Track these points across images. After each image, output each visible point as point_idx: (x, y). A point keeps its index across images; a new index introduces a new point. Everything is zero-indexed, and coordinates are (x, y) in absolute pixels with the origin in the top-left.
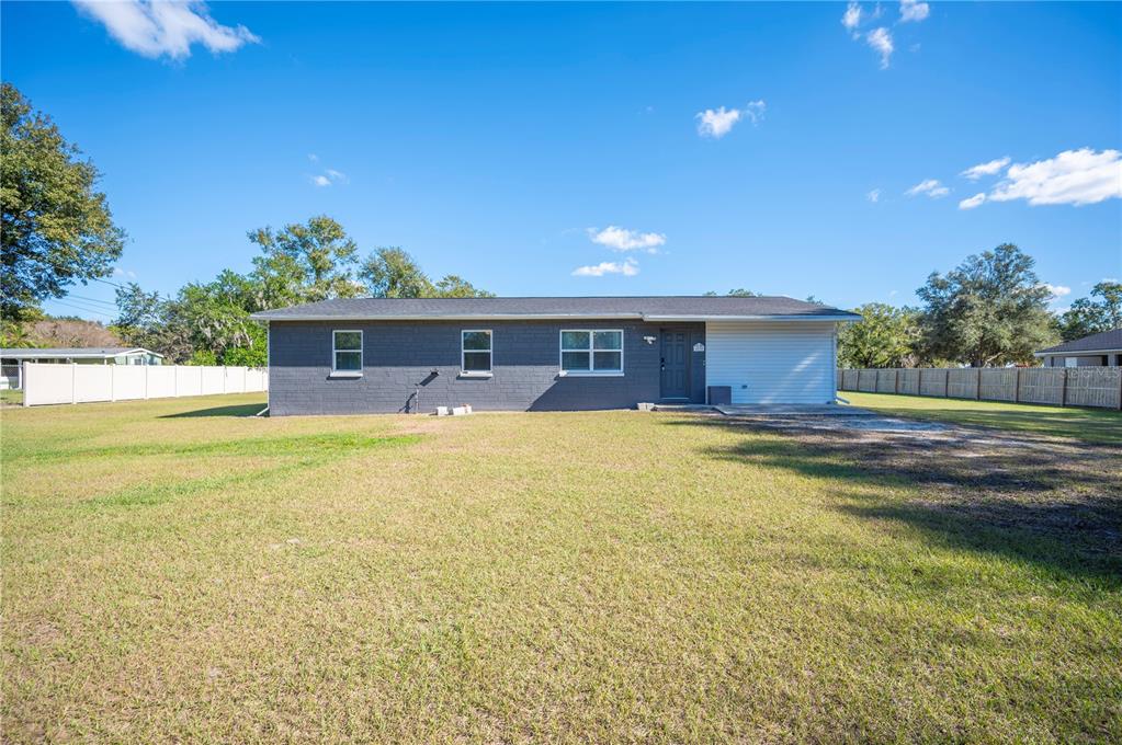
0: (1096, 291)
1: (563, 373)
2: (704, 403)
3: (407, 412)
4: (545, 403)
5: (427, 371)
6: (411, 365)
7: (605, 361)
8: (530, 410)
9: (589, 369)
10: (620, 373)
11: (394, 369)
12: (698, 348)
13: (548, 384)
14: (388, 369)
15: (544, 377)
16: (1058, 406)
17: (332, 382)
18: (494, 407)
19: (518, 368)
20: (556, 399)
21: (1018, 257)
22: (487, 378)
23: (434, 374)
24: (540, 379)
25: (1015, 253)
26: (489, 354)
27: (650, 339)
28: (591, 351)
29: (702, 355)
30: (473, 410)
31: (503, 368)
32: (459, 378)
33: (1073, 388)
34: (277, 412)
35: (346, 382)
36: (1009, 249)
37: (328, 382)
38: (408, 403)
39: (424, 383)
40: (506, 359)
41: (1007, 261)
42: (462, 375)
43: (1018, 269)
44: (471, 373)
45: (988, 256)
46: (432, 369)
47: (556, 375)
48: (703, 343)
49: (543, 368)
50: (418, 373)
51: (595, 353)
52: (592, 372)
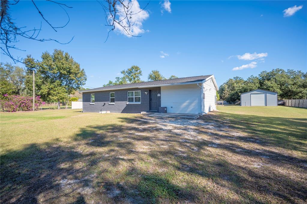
1: (128, 103)
6: (101, 101)
7: (137, 100)
8: (121, 113)
10: (140, 103)
12: (159, 95)
13: (125, 106)
14: (98, 102)
15: (124, 104)
18: (115, 112)
19: (119, 102)
20: (127, 110)
22: (114, 105)
23: (105, 104)
26: (114, 98)
27: (146, 93)
29: (160, 97)
30: (110, 112)
31: (117, 102)
32: (109, 104)
34: (84, 111)
35: (92, 105)
37: (90, 105)
38: (101, 110)
39: (104, 106)
40: (117, 100)
44: (111, 103)
46: (104, 102)
47: (126, 104)
48: (160, 93)
49: (124, 102)
50: (102, 103)
51: (135, 98)
52: (134, 103)
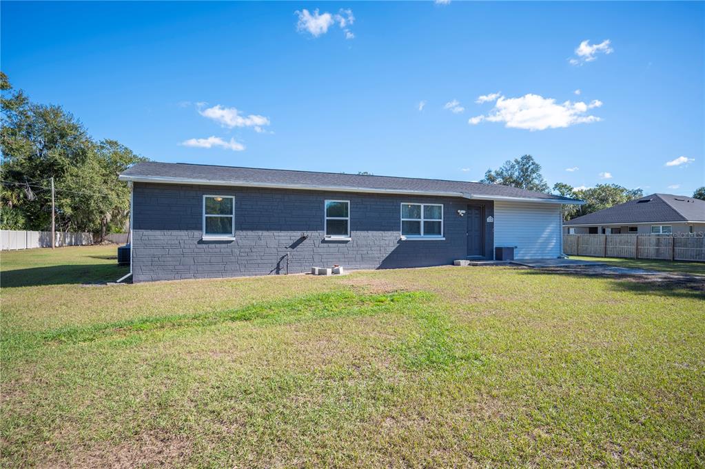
0: (556, 187)
1: (404, 238)
2: (492, 259)
3: (278, 273)
4: (392, 261)
5: (297, 235)
6: (281, 230)
7: (431, 228)
8: (378, 269)
9: (420, 234)
10: (441, 238)
11: (266, 233)
12: (489, 219)
13: (393, 246)
14: (260, 233)
15: (390, 240)
16: (602, 257)
17: (204, 246)
19: (370, 233)
20: (398, 259)
21: (533, 164)
22: (344, 242)
23: (304, 238)
24: (387, 242)
25: (531, 161)
26: (347, 221)
27: (462, 212)
28: (422, 220)
29: (492, 225)
30: (344, 269)
31: (359, 233)
32: (324, 241)
33: (610, 246)
34: (141, 277)
35: (218, 245)
36: (528, 158)
37: (200, 246)
38: (278, 264)
39: (294, 246)
40: (361, 225)
41: (527, 166)
42: (326, 239)
43: (533, 171)
44: (334, 237)
45: (516, 161)
46: (300, 234)
47: (398, 239)
48: (493, 216)
49: (390, 233)
50: (288, 236)
51: (425, 222)
52: (422, 237)
